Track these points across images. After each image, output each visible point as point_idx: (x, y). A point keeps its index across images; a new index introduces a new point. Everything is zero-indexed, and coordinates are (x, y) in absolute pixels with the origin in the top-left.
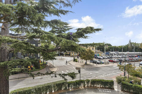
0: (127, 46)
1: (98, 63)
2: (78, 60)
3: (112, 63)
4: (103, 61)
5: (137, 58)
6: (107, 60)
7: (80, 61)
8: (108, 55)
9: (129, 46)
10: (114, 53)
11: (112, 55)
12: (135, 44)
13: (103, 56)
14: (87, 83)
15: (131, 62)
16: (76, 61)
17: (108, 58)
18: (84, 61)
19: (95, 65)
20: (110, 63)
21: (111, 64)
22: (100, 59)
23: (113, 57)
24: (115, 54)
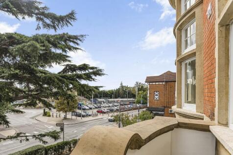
0: (118, 90)
1: (83, 116)
2: (51, 114)
3: (101, 114)
4: (90, 112)
5: (129, 106)
6: (95, 111)
7: (55, 115)
8: (96, 104)
9: (121, 91)
10: (103, 100)
11: (100, 103)
12: (127, 87)
13: (89, 106)
14: (73, 145)
15: (123, 111)
16: (48, 115)
17: (96, 108)
18: (63, 115)
19: (79, 118)
20: (99, 114)
21: (100, 116)
22: (84, 109)
23: (102, 106)
24: (104, 103)
